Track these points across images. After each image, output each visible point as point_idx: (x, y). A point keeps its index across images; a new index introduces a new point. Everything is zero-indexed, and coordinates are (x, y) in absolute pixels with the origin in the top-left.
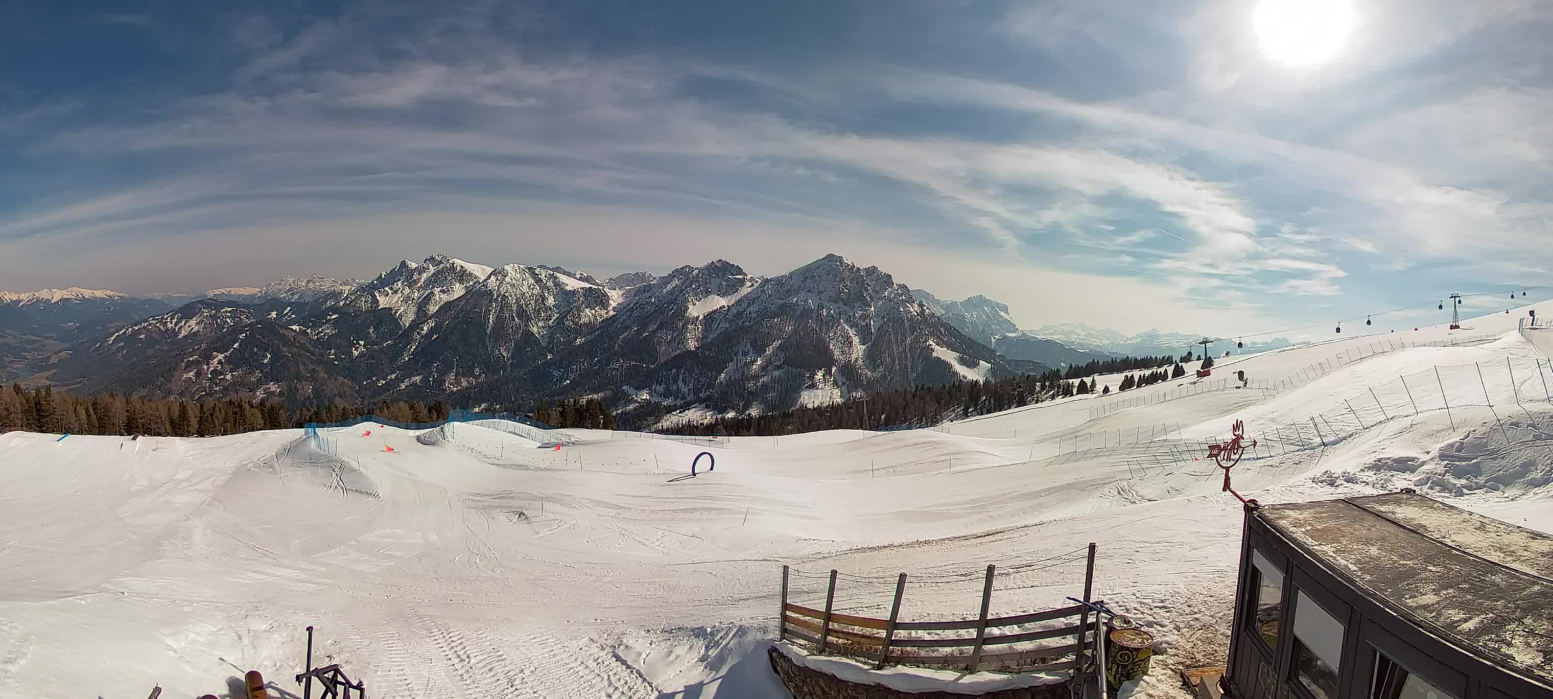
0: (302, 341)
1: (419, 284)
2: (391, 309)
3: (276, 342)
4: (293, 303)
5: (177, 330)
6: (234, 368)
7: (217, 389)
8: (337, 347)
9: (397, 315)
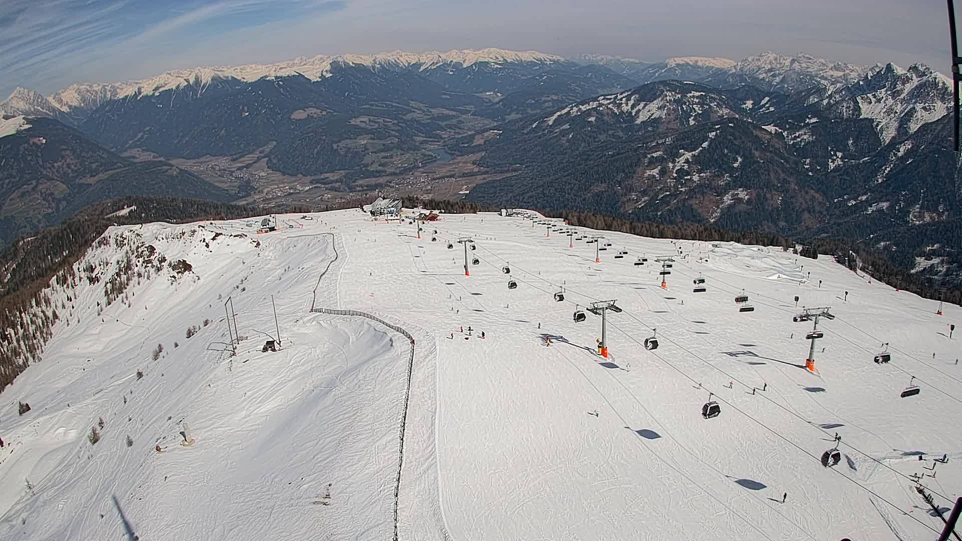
0: (777, 146)
1: (902, 96)
2: (872, 120)
3: (749, 144)
4: (772, 93)
5: (633, 114)
6: (702, 169)
7: (683, 189)
8: (814, 157)
9: (879, 128)
